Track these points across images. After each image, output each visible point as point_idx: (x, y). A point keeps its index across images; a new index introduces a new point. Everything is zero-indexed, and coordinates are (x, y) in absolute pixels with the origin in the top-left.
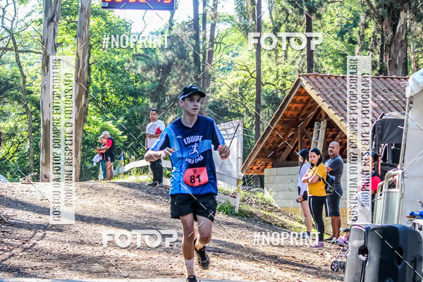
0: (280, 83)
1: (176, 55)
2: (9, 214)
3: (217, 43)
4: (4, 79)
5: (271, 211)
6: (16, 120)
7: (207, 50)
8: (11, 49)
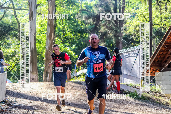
0: (163, 24)
1: (104, 10)
2: (13, 101)
3: (126, 2)
4: (8, 25)
5: (160, 96)
6: (15, 47)
7: (121, 7)
8: (11, 8)
